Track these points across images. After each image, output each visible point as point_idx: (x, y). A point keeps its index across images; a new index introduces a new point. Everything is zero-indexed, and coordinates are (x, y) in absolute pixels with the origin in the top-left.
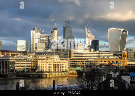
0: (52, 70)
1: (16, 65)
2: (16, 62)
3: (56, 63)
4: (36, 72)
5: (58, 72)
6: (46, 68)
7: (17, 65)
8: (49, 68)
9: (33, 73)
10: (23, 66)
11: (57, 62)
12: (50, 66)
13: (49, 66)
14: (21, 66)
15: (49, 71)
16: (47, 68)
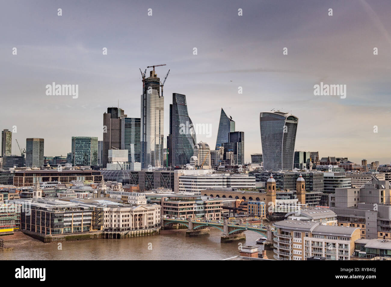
0: (130, 226)
1: (65, 219)
2: (65, 215)
3: (138, 213)
4: (102, 229)
5: (141, 228)
6: (118, 223)
7: (68, 219)
8: (125, 223)
9: (96, 232)
10: (77, 221)
11: (139, 211)
12: (127, 218)
13: (125, 218)
14: (74, 221)
15: (124, 227)
16: (121, 223)
